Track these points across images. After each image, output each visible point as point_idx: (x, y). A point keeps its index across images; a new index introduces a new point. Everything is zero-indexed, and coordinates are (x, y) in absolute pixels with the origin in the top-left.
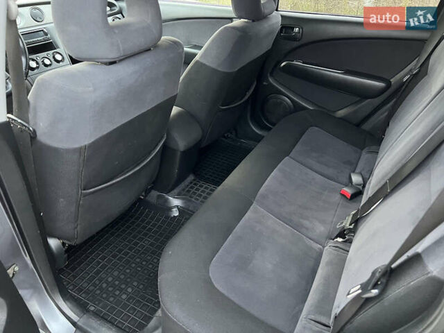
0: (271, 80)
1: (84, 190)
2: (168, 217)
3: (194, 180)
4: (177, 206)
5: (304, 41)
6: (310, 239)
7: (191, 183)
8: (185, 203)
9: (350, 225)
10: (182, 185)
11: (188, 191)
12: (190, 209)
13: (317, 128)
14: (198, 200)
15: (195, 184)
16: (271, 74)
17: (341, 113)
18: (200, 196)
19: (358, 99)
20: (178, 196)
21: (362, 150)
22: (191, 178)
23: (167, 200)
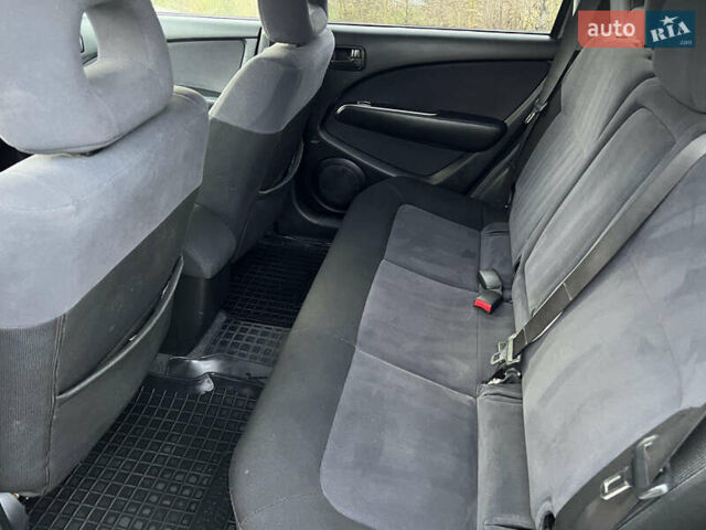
0: (323, 136)
1: (61, 393)
2: (196, 395)
3: (228, 321)
4: (209, 373)
5: (369, 69)
6: (453, 389)
7: (224, 327)
8: (222, 365)
9: (514, 357)
10: (210, 335)
11: (224, 343)
12: (234, 373)
13: (411, 207)
14: (244, 355)
15: (233, 328)
16: (323, 126)
17: (439, 177)
18: (246, 347)
19: (461, 153)
20: (206, 355)
21: (480, 230)
22: (221, 318)
23: (188, 368)
